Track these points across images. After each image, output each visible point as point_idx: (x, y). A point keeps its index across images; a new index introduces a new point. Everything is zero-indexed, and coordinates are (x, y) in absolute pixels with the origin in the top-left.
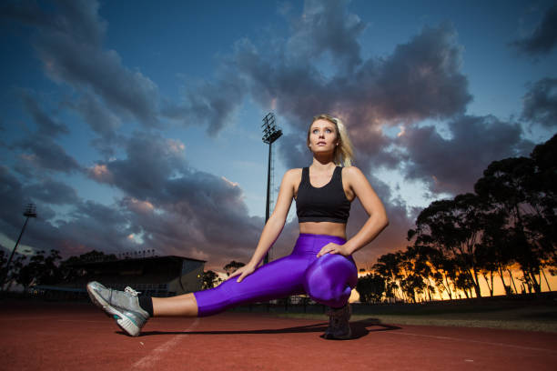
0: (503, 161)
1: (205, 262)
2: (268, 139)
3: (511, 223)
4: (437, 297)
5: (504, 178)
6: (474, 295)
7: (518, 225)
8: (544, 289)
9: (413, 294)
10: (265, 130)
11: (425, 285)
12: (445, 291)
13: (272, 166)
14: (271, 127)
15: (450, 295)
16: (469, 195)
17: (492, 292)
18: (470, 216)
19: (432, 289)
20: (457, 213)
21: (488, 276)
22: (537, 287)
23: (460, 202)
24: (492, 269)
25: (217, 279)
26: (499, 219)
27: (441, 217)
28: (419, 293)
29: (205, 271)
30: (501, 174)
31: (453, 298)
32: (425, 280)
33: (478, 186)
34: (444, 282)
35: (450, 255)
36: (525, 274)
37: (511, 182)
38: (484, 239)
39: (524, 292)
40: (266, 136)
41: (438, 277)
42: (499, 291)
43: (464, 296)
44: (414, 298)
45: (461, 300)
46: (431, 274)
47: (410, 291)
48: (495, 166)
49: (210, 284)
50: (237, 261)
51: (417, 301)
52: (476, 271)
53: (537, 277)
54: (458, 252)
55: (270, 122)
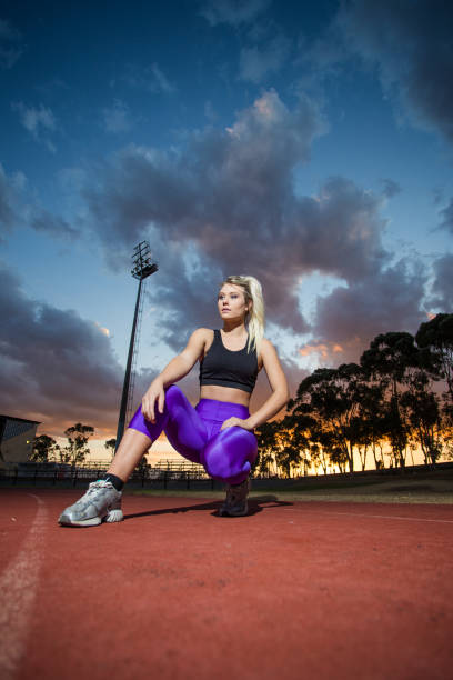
0: (388, 334)
1: (38, 423)
2: (139, 274)
3: (388, 396)
4: (312, 472)
5: (387, 352)
6: (348, 470)
7: (394, 400)
8: (408, 463)
9: (289, 469)
10: (136, 262)
11: (301, 459)
12: (320, 465)
13: (140, 307)
14: (145, 258)
15: (325, 470)
16: (353, 365)
17: (364, 467)
18: (352, 387)
19: (307, 463)
20: (339, 383)
21: (363, 450)
22: (402, 461)
23: (344, 371)
24: (367, 443)
25: (53, 446)
26: (378, 392)
27: (323, 386)
28: (294, 467)
29: (38, 435)
30: (385, 346)
31: (328, 473)
32: (301, 454)
33: (364, 358)
34: (321, 456)
35: (328, 427)
36: (394, 450)
37: (393, 355)
38: (361, 413)
39: (391, 466)
40: (137, 269)
41: (315, 449)
42: (371, 466)
43: (338, 471)
44: (288, 473)
45: (334, 476)
46: (308, 448)
47: (285, 466)
48: (380, 340)
49: (44, 453)
50: (84, 424)
51: (292, 476)
52: (352, 445)
53: (403, 452)
54: (337, 424)
55: (143, 252)
